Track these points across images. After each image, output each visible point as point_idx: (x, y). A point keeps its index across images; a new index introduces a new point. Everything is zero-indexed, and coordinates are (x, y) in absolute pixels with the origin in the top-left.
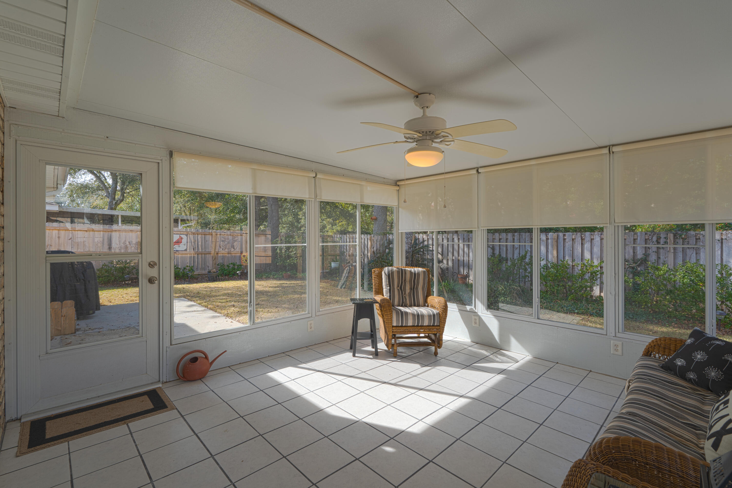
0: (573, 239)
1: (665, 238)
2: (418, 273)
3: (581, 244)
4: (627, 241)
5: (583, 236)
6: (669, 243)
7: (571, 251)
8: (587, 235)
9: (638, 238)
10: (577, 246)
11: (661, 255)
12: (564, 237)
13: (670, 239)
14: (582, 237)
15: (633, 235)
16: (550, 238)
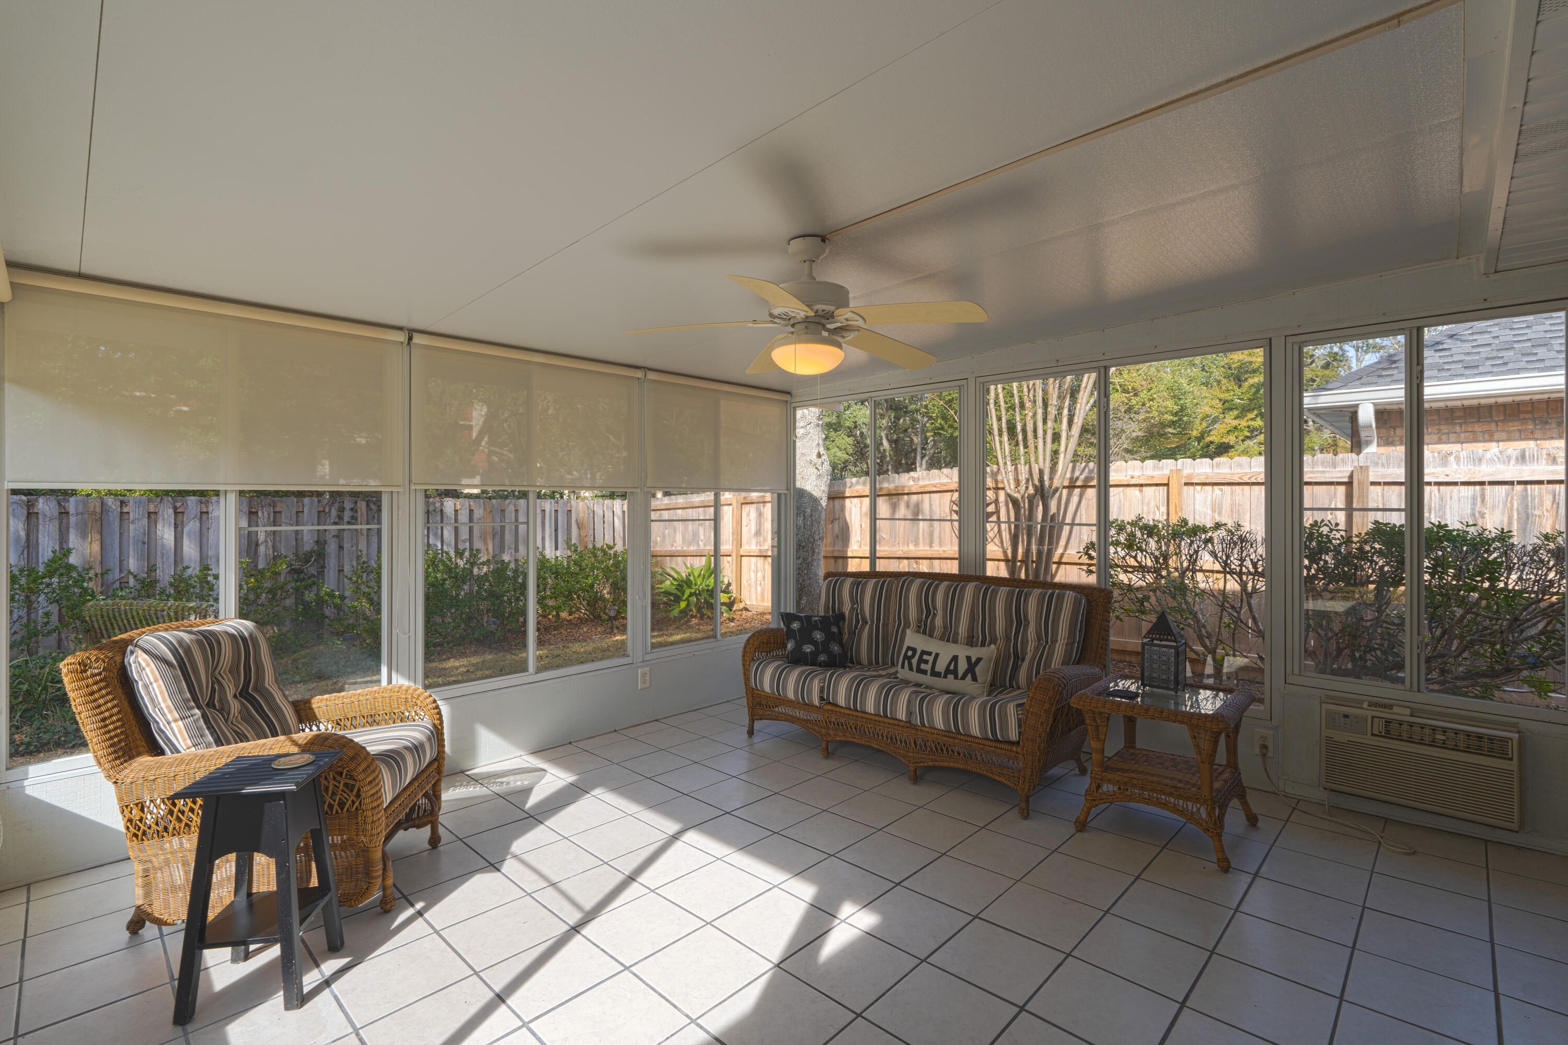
0: (149, 513)
1: (352, 509)
2: (251, 635)
3: (173, 525)
4: (283, 516)
5: (178, 505)
6: (359, 519)
7: (144, 543)
8: (189, 503)
9: (306, 509)
10: (163, 531)
11: (345, 540)
12: (121, 508)
13: (361, 510)
14: (175, 508)
15: (295, 503)
16: (72, 510)
